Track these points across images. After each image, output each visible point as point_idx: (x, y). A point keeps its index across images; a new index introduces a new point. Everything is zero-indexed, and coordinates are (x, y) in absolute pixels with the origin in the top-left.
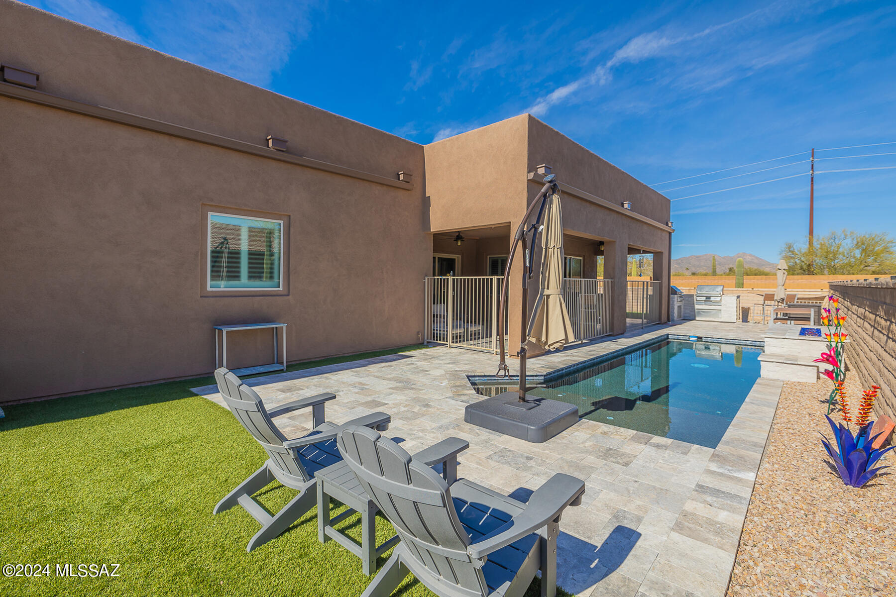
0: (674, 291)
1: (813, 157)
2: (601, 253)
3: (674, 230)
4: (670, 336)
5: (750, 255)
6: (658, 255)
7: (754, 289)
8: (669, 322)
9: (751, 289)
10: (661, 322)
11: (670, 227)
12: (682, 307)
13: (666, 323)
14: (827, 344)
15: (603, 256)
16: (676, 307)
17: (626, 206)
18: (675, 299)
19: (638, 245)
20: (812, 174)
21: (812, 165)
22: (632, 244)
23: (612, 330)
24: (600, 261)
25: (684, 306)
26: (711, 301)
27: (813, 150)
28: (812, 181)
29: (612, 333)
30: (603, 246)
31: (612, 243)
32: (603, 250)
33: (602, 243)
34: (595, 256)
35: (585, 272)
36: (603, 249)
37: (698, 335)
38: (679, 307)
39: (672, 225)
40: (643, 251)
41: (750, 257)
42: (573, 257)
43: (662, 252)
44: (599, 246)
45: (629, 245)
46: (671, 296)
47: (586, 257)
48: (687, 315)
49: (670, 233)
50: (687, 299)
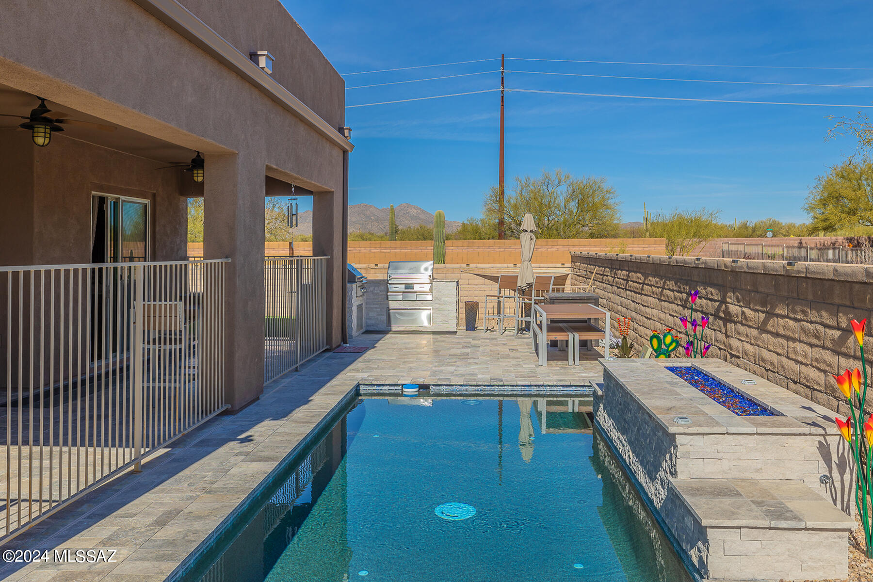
0: (350, 277)
1: (503, 66)
2: (198, 190)
3: (352, 147)
4: (362, 388)
5: (416, 208)
6: (322, 199)
7: (471, 266)
8: (346, 343)
9: (465, 266)
10: (331, 346)
11: (346, 137)
12: (364, 306)
13: (339, 346)
14: (820, 442)
15: (203, 198)
16: (354, 309)
17: (263, 61)
18: (354, 292)
19: (288, 171)
20: (502, 91)
21: (503, 78)
22: (275, 167)
23: (229, 398)
24: (193, 212)
25: (367, 303)
26: (415, 292)
27: (503, 56)
28: (502, 102)
29: (229, 406)
30: (200, 172)
31: (226, 158)
32: (202, 183)
33: (198, 162)
34: (182, 198)
35: (158, 236)
36: (200, 179)
37: (421, 381)
38: (360, 307)
39: (350, 133)
40: (296, 187)
41: (415, 211)
42: (122, 198)
43: (333, 192)
44: (191, 170)
45: (268, 168)
46: (348, 285)
47: (158, 199)
48: (373, 322)
49: (345, 152)
50: (371, 289)
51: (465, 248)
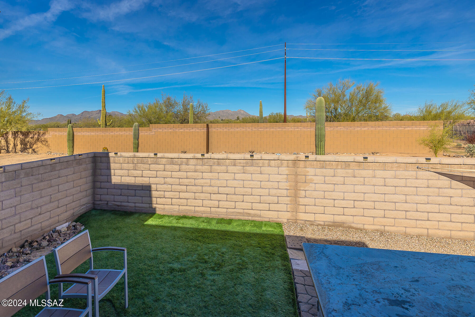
51: (309, 127)
